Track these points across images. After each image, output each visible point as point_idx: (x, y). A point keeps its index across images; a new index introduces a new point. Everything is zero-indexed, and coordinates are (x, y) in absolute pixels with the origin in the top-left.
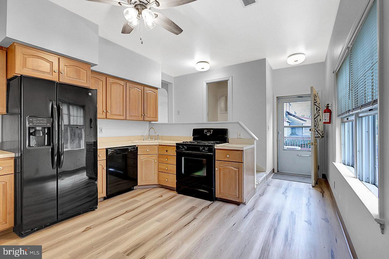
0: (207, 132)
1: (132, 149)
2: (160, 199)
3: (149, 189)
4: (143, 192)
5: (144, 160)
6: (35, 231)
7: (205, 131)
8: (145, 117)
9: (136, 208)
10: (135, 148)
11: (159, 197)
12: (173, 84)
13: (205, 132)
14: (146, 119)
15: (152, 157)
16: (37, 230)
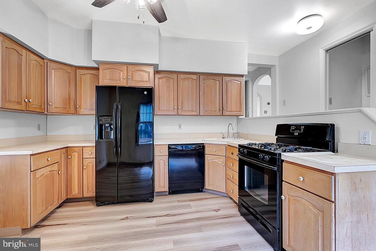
0: (294, 130)
1: (196, 147)
2: (214, 213)
3: (217, 196)
4: (207, 198)
5: (212, 161)
6: (105, 205)
7: (293, 128)
8: (224, 111)
9: (178, 215)
10: (201, 147)
11: (214, 210)
12: (277, 67)
13: (292, 130)
14: (226, 113)
15: (220, 158)
16: (107, 204)
